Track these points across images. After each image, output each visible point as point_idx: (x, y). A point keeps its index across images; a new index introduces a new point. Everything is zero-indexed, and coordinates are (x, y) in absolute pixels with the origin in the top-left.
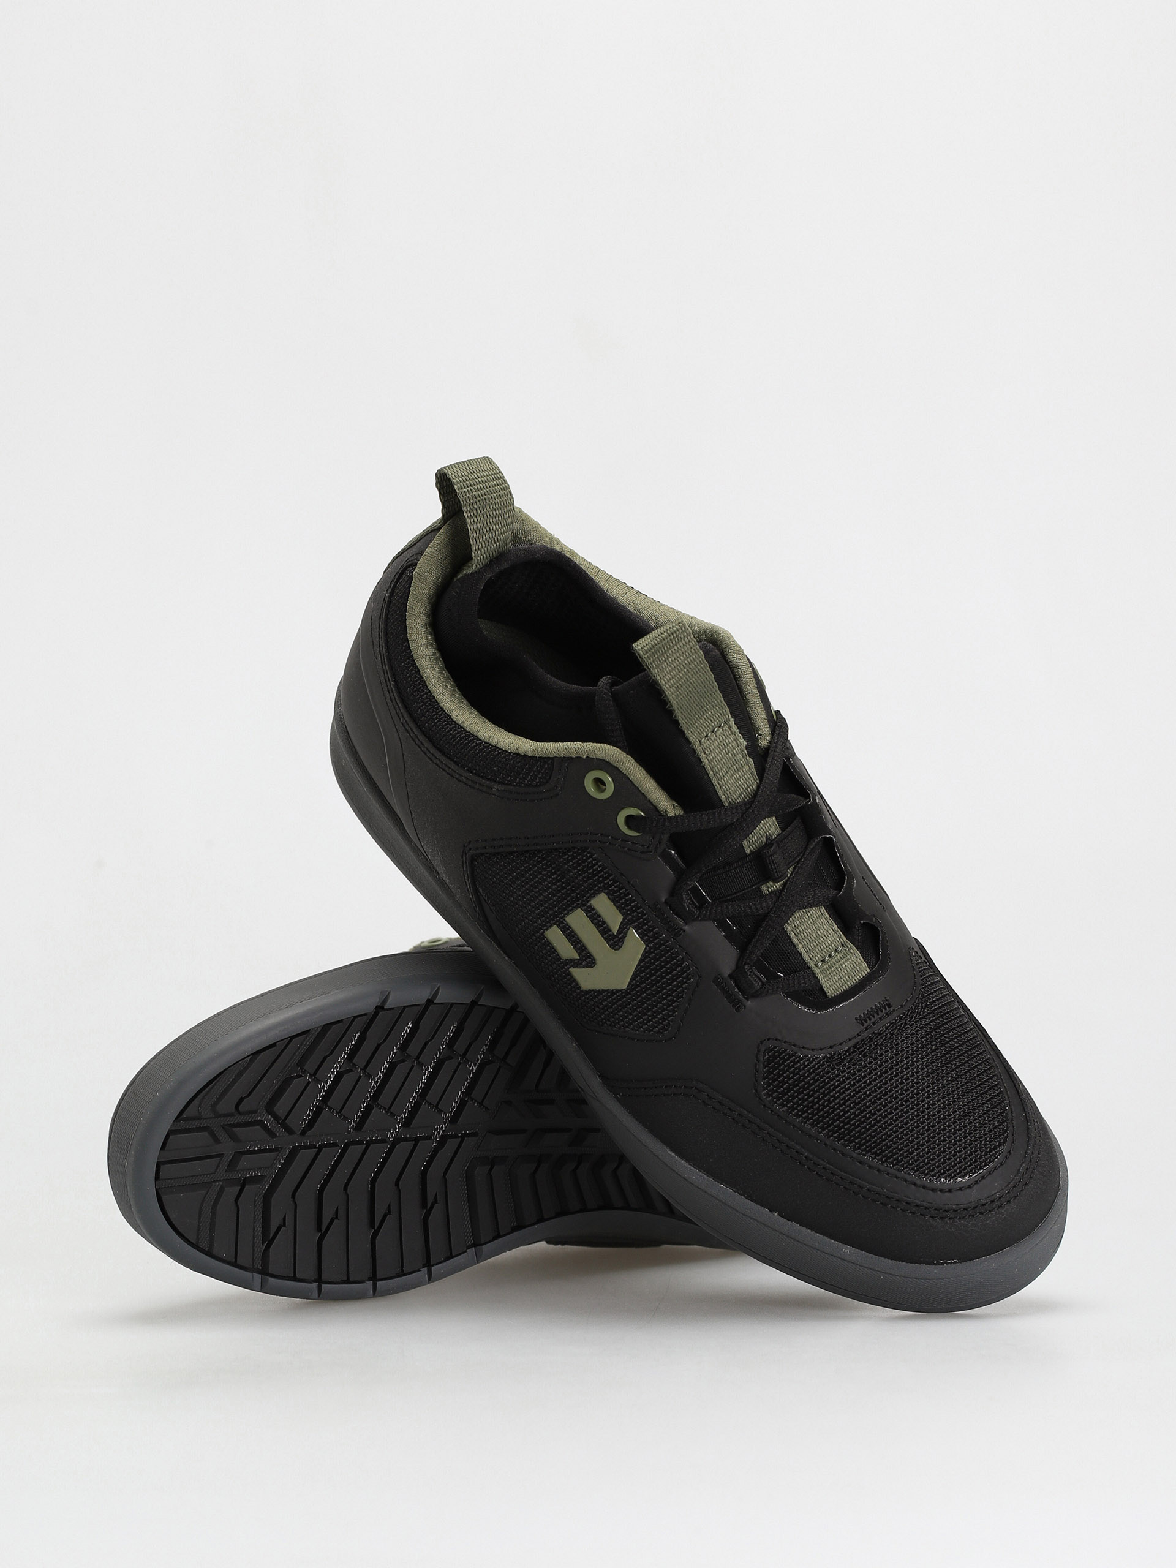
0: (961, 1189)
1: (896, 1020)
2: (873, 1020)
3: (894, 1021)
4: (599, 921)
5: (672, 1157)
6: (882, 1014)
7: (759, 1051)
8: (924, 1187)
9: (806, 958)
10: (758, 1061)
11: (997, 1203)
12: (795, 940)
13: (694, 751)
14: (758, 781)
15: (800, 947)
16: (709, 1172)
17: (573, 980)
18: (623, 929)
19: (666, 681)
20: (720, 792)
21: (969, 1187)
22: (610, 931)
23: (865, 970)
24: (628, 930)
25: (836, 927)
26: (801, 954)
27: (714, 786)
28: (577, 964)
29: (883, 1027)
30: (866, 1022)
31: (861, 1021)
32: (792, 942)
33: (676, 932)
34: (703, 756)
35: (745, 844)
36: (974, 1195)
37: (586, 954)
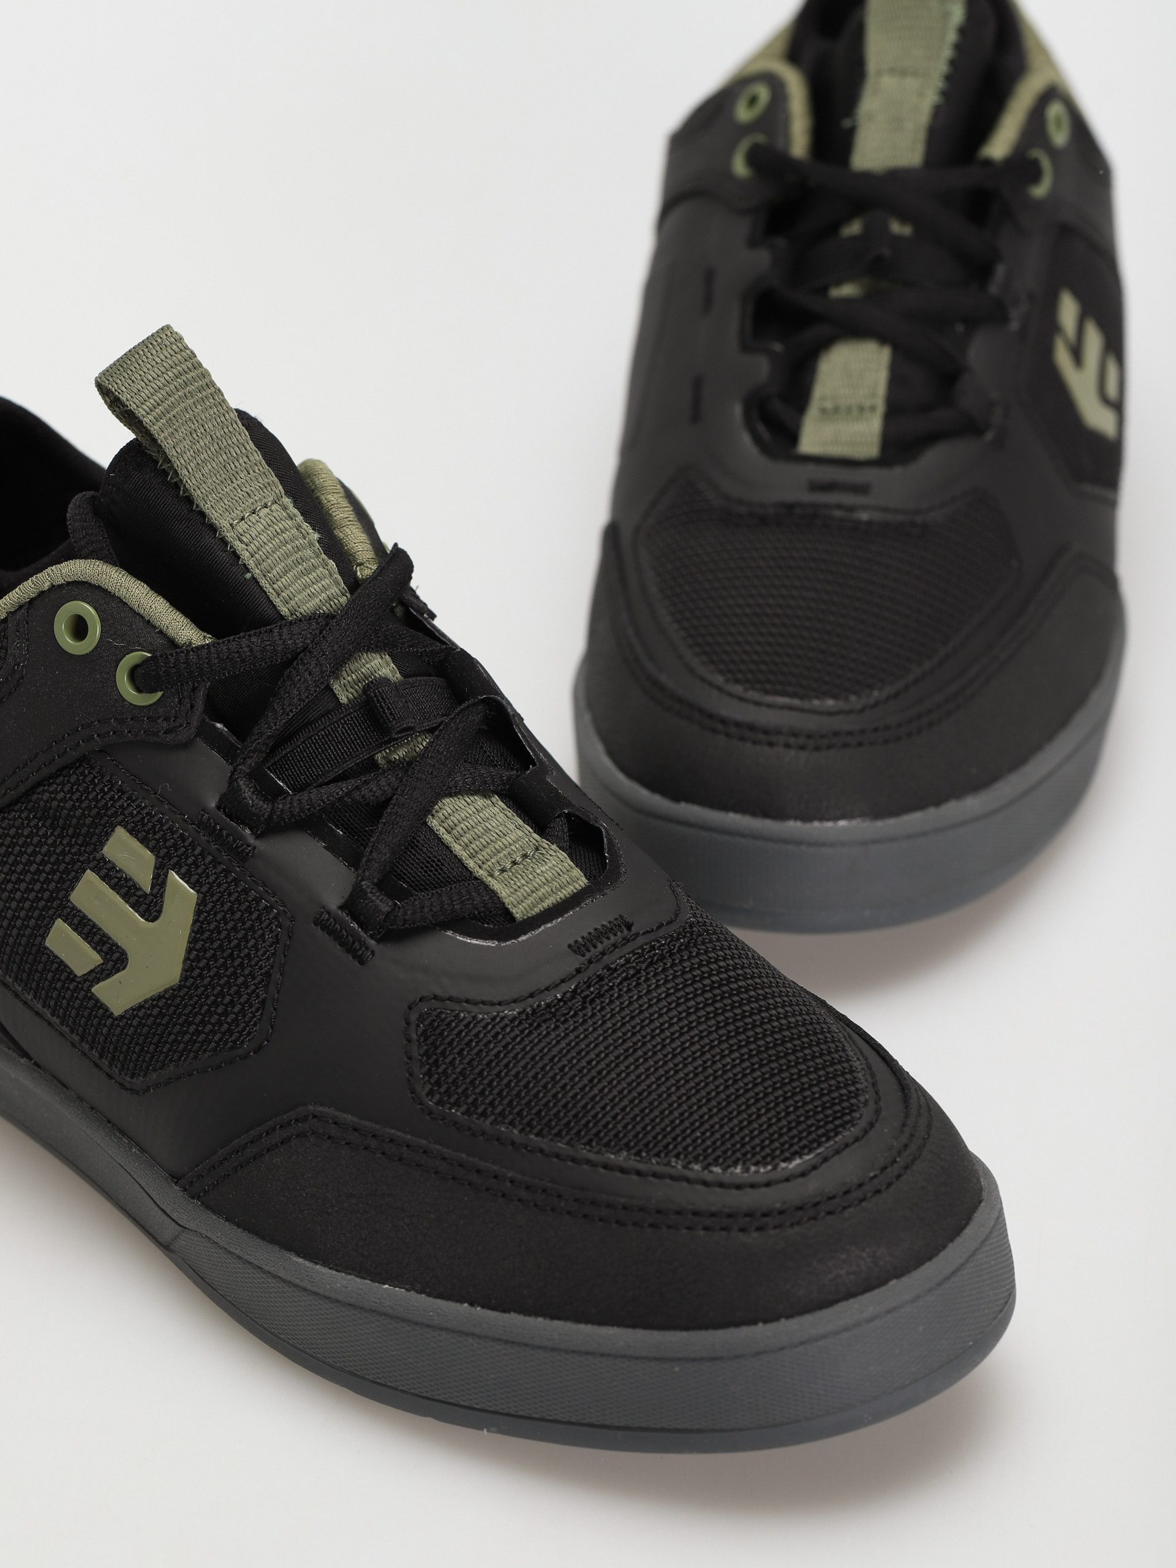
0: (787, 1180)
1: (643, 950)
2: (600, 947)
3: (640, 951)
4: (120, 879)
5: (299, 1264)
6: (617, 938)
7: (408, 1024)
8: (721, 1185)
9: (471, 864)
10: (409, 1041)
11: (855, 1195)
12: (447, 838)
13: (224, 542)
14: (348, 595)
15: (457, 848)
16: (361, 1272)
17: (99, 1005)
18: (159, 881)
19: (148, 410)
20: (277, 602)
21: (803, 1175)
22: (140, 889)
23: (583, 882)
24: (166, 876)
25: (520, 822)
26: (460, 861)
27: (265, 593)
28: (99, 974)
29: (621, 958)
30: (589, 951)
31: (577, 948)
32: (443, 844)
33: (242, 855)
34: (239, 546)
35: (336, 688)
36: (812, 1186)
37: (110, 949)
